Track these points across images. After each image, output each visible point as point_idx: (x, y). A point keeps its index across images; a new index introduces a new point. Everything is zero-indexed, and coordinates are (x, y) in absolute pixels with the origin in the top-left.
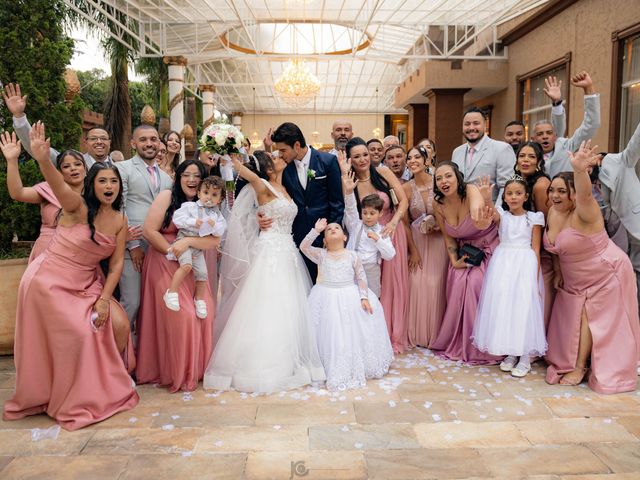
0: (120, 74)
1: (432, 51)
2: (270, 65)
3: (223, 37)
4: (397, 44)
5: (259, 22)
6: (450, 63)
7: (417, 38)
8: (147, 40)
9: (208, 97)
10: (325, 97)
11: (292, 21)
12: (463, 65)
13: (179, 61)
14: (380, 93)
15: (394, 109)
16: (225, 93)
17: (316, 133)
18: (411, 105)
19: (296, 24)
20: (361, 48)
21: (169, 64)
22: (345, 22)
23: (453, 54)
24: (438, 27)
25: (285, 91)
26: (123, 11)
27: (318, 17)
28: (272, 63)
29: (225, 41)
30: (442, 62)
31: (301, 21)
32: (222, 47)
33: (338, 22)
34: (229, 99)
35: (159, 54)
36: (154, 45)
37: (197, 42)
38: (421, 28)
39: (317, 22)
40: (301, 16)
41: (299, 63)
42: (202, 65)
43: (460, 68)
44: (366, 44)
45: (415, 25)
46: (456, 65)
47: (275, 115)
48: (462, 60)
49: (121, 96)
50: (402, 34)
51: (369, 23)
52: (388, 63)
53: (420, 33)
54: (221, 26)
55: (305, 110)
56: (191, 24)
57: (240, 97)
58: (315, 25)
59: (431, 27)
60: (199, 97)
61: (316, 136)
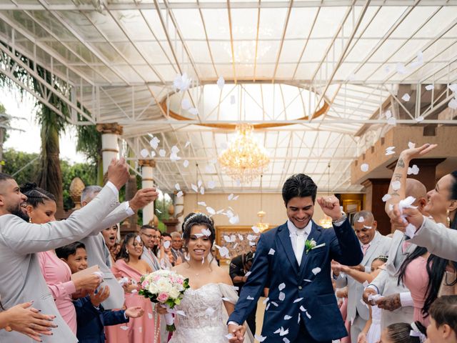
0: (50, 145)
1: (402, 114)
2: (214, 137)
3: (163, 103)
4: (357, 109)
5: (203, 83)
6: (422, 128)
7: (384, 100)
8: (79, 105)
9: (148, 173)
10: (272, 174)
11: (240, 82)
12: (438, 130)
13: (114, 129)
14: (332, 170)
15: (346, 187)
16: (167, 170)
17: (262, 212)
18: (370, 180)
19: (244, 85)
20: (317, 114)
21: (103, 133)
22: (301, 81)
23: (425, 118)
24: (409, 85)
25: (231, 164)
26: (48, 69)
27: (270, 76)
28: (216, 135)
29: (165, 109)
30: (413, 127)
31: (251, 81)
32: (163, 116)
33: (292, 82)
34: (171, 177)
35: (92, 121)
36: (85, 110)
37: (133, 110)
38: (389, 87)
39: (269, 81)
40: (250, 76)
41: (247, 132)
42: (142, 137)
43: (434, 134)
44: (323, 111)
45: (383, 84)
46: (429, 130)
47: (219, 194)
48: (436, 125)
49: (51, 169)
50: (365, 96)
51: (330, 82)
52: (345, 134)
53: (387, 94)
54: (160, 88)
55: (250, 188)
56: (128, 86)
57: (183, 174)
58: (264, 85)
59: (401, 85)
60: (140, 174)
61: (262, 216)
